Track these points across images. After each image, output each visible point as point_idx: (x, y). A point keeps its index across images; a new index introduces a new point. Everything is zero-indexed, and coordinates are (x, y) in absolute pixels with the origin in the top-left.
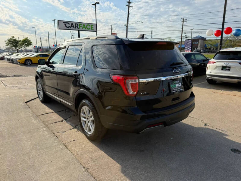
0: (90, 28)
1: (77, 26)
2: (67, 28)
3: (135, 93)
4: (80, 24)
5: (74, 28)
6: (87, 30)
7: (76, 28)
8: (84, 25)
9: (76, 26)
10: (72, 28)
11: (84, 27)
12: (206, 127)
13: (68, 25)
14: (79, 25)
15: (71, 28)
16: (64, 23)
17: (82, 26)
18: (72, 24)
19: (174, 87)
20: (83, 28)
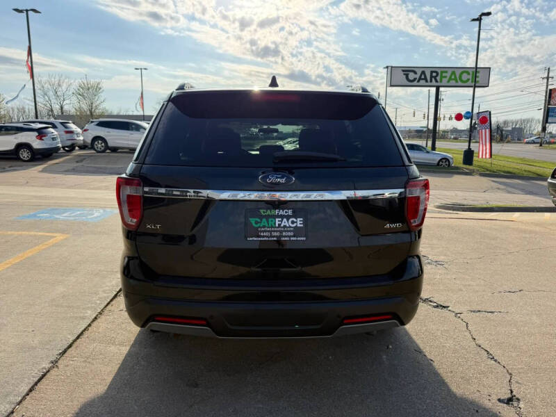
0: (469, 80)
1: (435, 77)
2: (410, 83)
4: (442, 72)
5: (427, 81)
6: (460, 84)
7: (431, 81)
8: (453, 73)
9: (431, 77)
10: (422, 82)
11: (453, 77)
13: (412, 76)
14: (441, 75)
15: (418, 81)
16: (403, 71)
17: (448, 75)
18: (423, 73)
20: (448, 82)
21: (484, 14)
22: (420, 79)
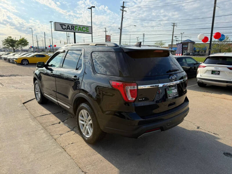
0: (85, 30)
1: (73, 28)
2: (64, 30)
3: (134, 99)
4: (75, 26)
5: (70, 30)
6: (82, 32)
7: (72, 30)
8: (80, 27)
9: (72, 28)
10: (68, 30)
11: (80, 29)
12: (199, 130)
13: (64, 27)
14: (75, 27)
15: (67, 29)
16: (60, 24)
17: (78, 28)
18: (68, 26)
19: (170, 93)
20: (78, 30)
21: (92, 7)
22: (67, 28)
